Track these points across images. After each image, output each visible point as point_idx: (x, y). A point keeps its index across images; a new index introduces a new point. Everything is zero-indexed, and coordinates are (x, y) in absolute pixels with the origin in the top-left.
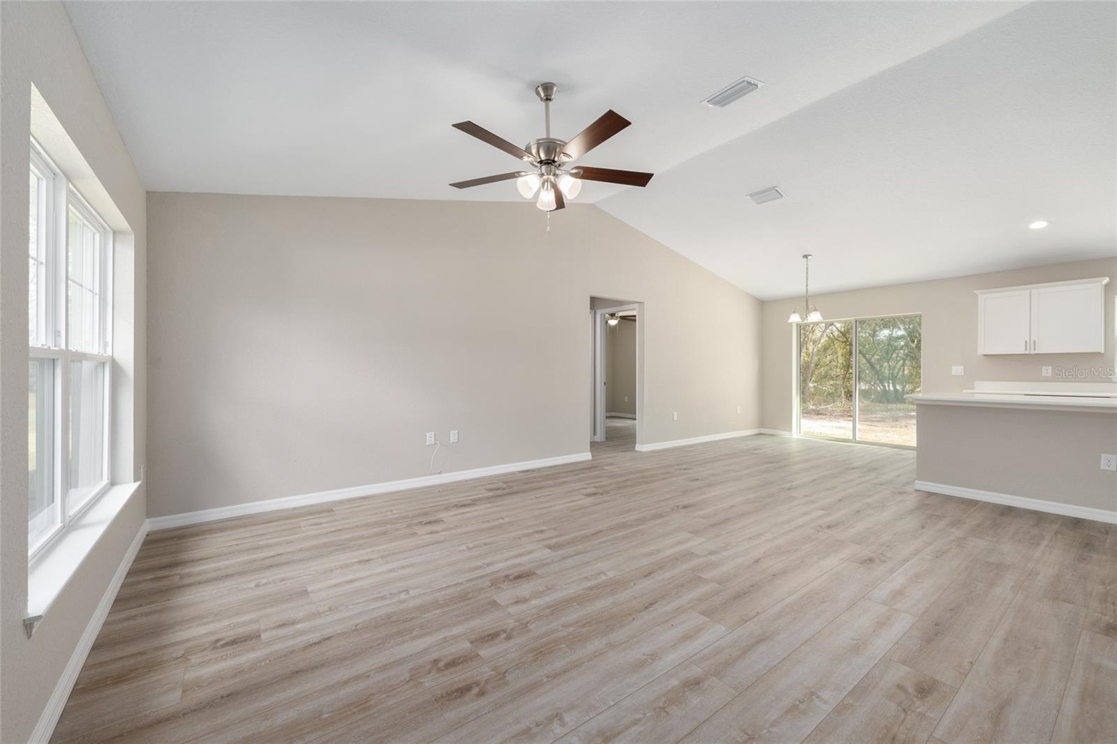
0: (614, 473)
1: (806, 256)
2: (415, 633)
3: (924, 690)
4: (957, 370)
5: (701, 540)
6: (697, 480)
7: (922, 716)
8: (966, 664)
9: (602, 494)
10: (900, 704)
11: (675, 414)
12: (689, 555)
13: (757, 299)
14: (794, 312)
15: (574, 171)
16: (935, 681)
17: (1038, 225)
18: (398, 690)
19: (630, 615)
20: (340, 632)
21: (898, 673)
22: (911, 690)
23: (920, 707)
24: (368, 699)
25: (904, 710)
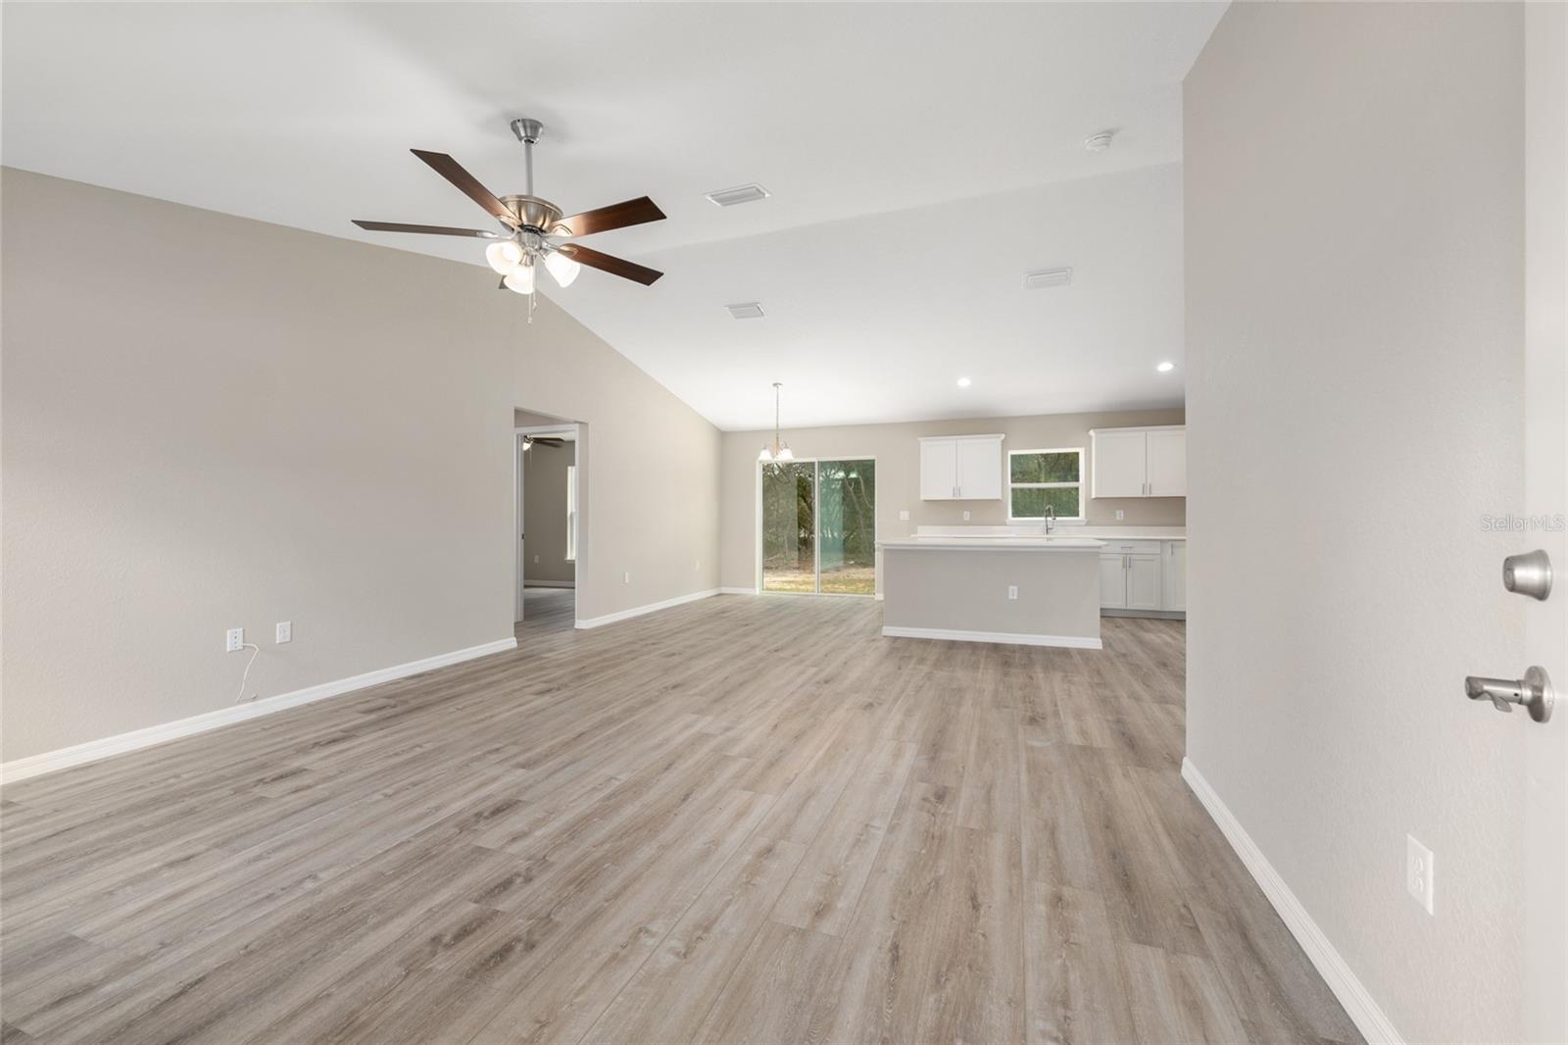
0: (560, 662)
1: (775, 385)
2: (372, 921)
3: (941, 796)
4: (904, 515)
5: (709, 718)
6: (674, 654)
7: (945, 814)
8: (961, 769)
9: (559, 689)
10: (928, 812)
11: (627, 574)
12: (703, 737)
13: (718, 430)
14: (765, 448)
15: (566, 249)
16: (946, 787)
17: (964, 382)
18: (398, 989)
19: (669, 812)
20: (216, 966)
21: (922, 789)
22: (932, 799)
23: (942, 809)
24: (353, 1018)
25: (933, 815)
